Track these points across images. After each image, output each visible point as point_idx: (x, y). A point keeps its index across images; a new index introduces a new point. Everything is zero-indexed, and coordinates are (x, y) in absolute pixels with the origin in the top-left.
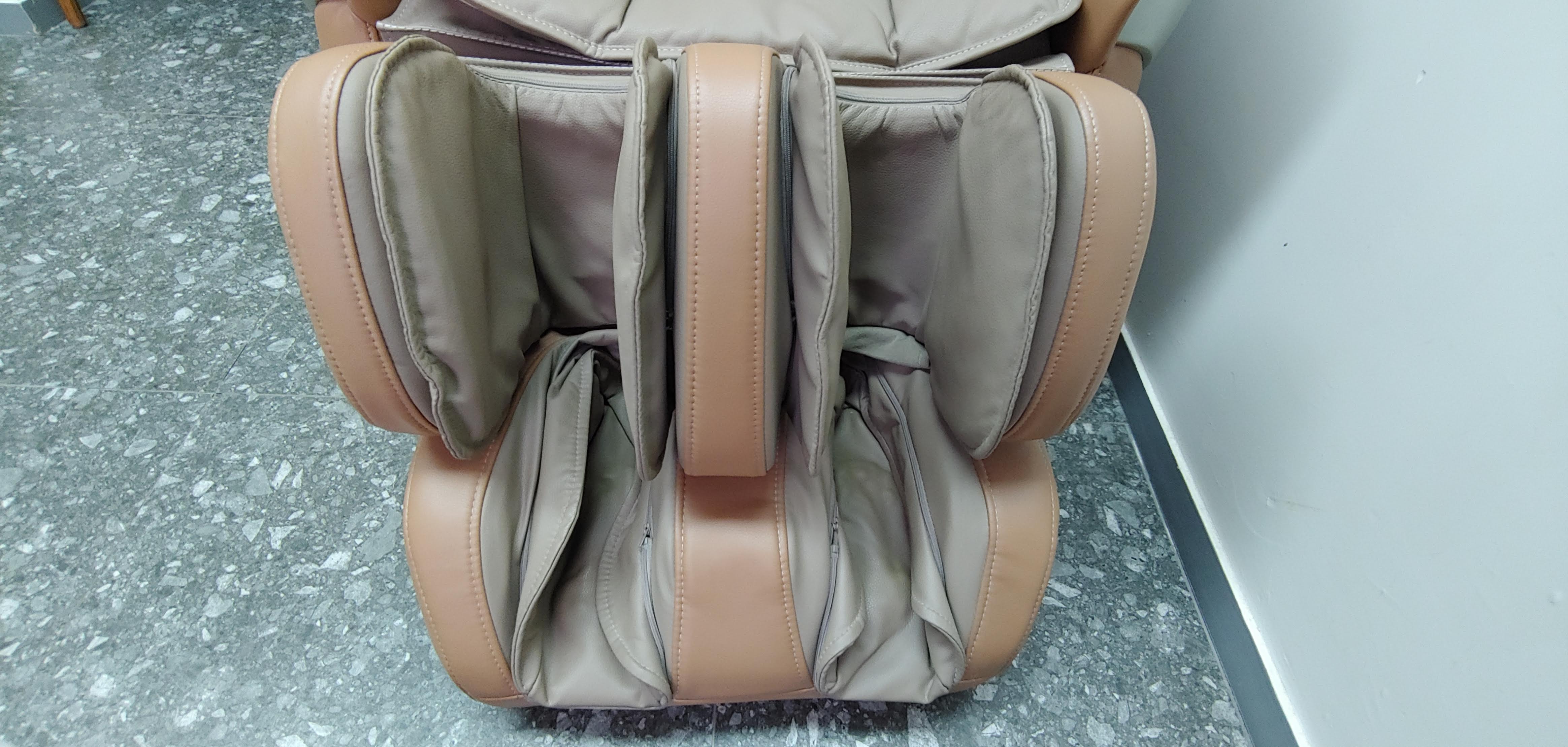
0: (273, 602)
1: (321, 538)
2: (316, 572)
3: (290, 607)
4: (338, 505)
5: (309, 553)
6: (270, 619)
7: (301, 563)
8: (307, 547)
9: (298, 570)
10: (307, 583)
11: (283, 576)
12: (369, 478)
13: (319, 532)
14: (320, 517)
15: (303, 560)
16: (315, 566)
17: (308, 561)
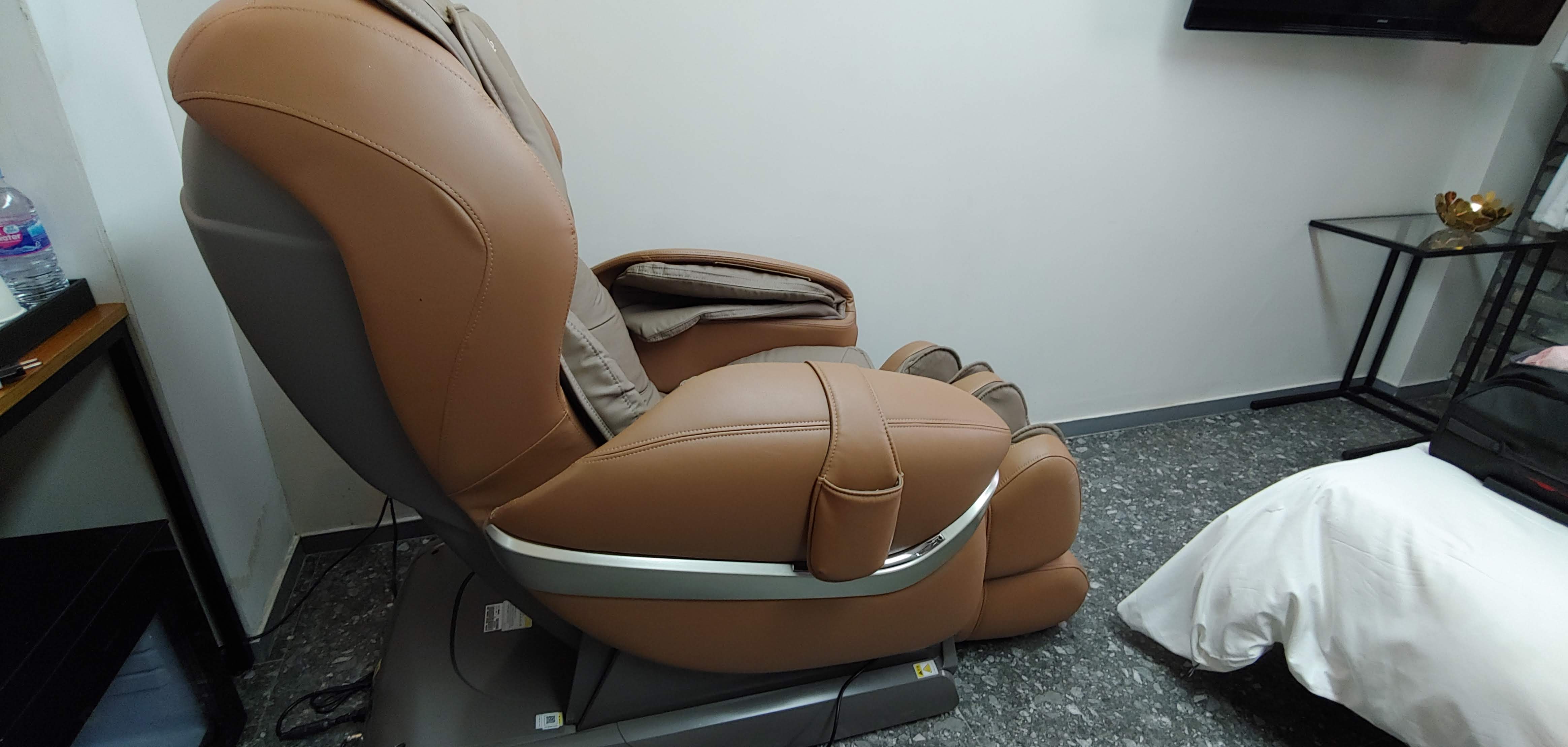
0: (1109, 722)
1: (1071, 724)
2: (1085, 715)
3: (1105, 714)
4: (1052, 728)
5: (1081, 724)
6: (1114, 718)
7: (1087, 724)
8: (1079, 727)
9: (1090, 723)
10: (1091, 715)
11: (1097, 727)
12: (1029, 724)
13: (1070, 727)
14: (1064, 732)
15: (1085, 724)
16: (1083, 716)
17: (1083, 722)
